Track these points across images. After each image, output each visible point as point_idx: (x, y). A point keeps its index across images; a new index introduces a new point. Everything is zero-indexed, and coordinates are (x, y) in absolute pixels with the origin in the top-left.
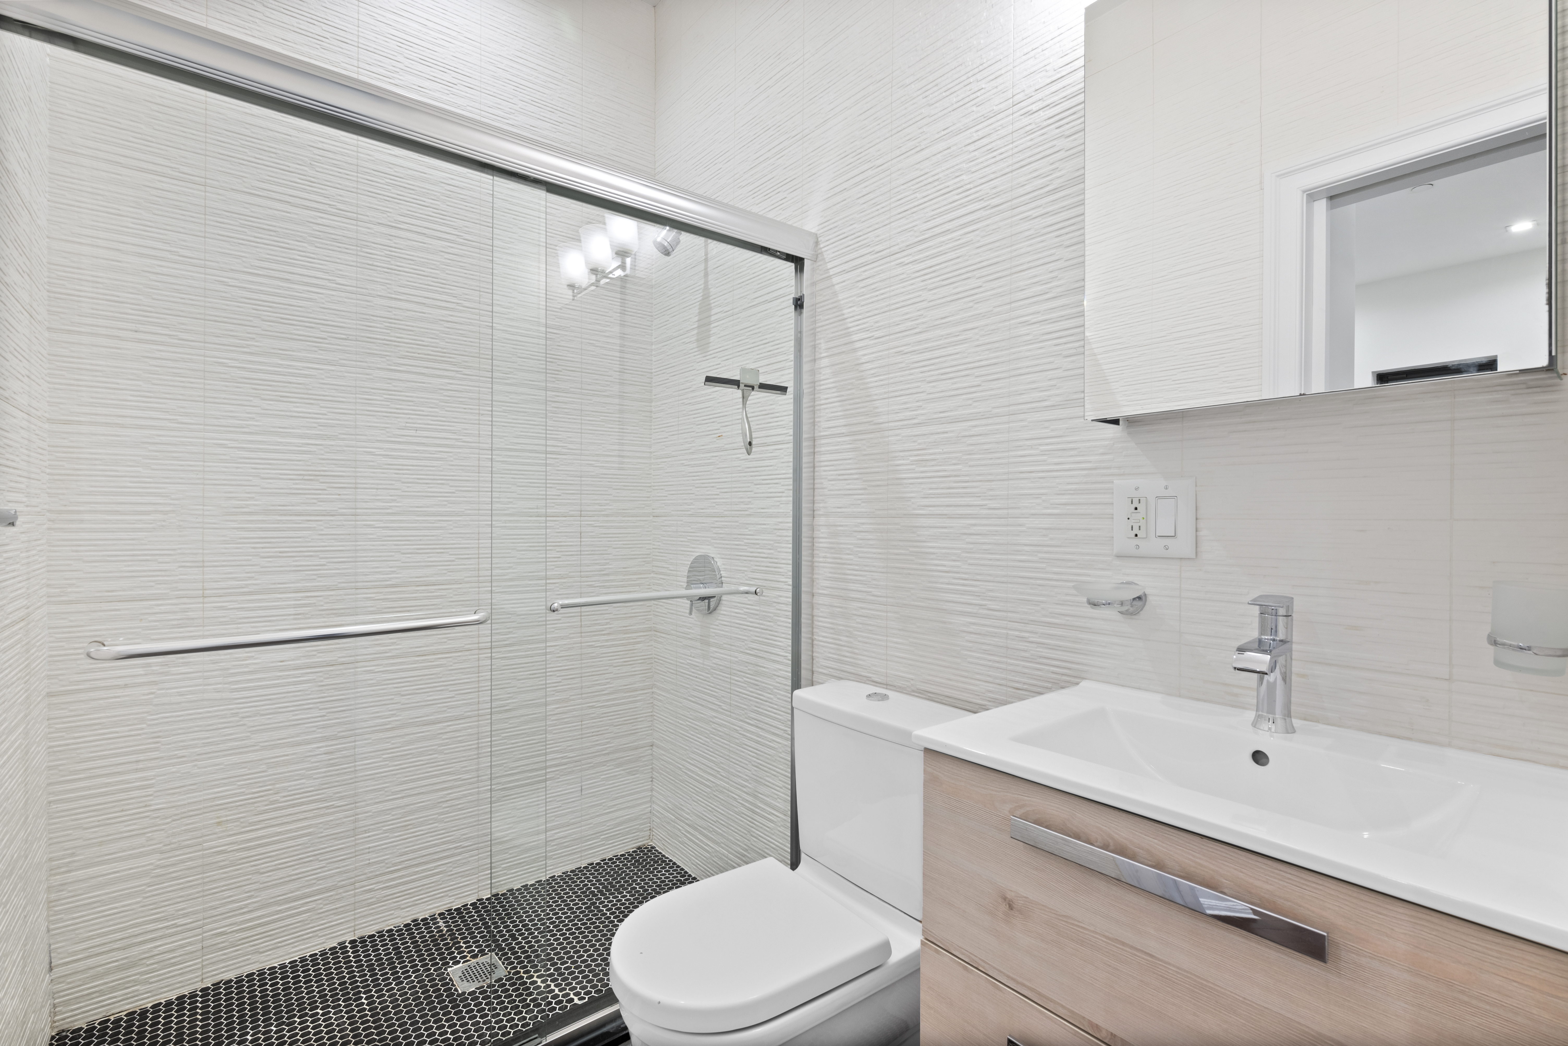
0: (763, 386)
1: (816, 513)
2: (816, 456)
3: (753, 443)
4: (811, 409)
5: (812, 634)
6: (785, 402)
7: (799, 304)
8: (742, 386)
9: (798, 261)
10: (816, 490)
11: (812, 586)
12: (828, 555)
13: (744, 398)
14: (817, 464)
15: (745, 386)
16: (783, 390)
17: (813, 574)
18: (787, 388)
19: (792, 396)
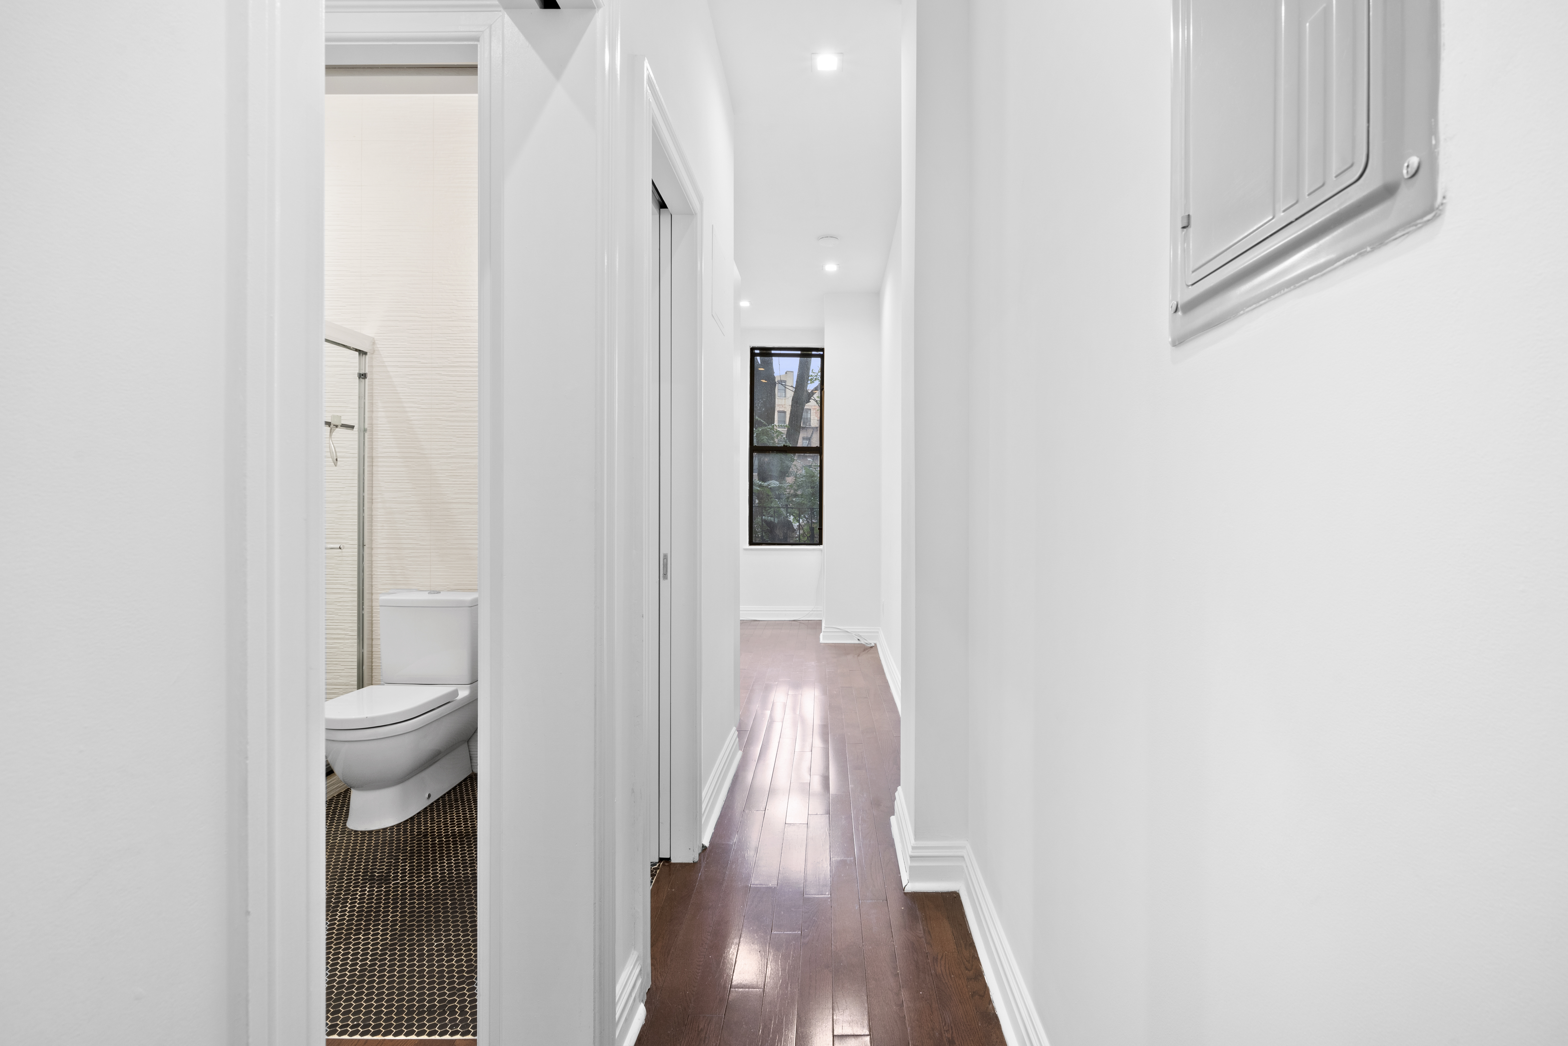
0: (343, 426)
1: (374, 501)
2: (374, 468)
3: (338, 460)
4: (371, 439)
5: (372, 571)
6: (354, 434)
7: (362, 376)
8: (332, 426)
9: (362, 353)
10: (374, 488)
11: (372, 543)
12: (385, 525)
13: (331, 432)
14: (374, 472)
15: (334, 425)
16: (352, 427)
17: (372, 536)
18: (354, 426)
19: (357, 430)
